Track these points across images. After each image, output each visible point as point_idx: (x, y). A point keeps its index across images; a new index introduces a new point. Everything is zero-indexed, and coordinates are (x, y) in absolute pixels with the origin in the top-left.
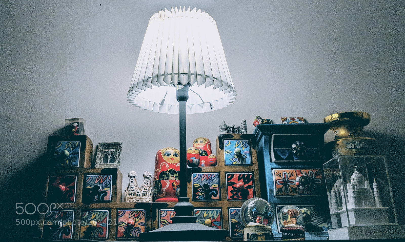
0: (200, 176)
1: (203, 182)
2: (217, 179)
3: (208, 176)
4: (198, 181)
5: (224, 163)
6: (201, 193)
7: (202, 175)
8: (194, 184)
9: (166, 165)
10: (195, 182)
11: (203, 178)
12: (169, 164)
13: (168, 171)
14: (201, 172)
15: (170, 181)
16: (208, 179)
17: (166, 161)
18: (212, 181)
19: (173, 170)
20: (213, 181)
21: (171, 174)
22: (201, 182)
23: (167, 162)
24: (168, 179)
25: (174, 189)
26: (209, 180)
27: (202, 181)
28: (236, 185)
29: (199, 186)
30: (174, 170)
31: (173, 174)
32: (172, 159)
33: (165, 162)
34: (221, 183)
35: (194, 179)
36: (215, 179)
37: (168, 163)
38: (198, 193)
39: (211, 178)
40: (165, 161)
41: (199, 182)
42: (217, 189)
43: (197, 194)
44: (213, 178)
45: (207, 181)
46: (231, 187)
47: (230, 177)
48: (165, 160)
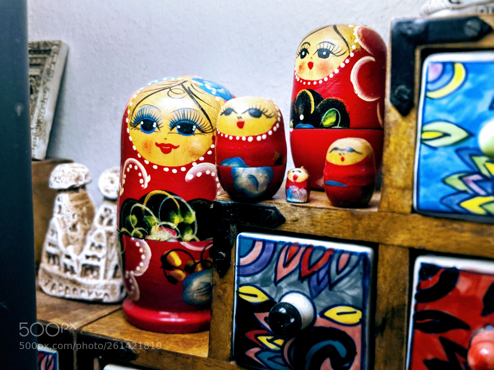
0: (270, 253)
1: (283, 284)
2: (359, 284)
3: (313, 260)
4: (258, 276)
5: (409, 197)
6: (270, 338)
7: (280, 246)
8: (240, 286)
9: (139, 170)
10: (248, 279)
11: (286, 265)
12: (149, 168)
13: (146, 200)
14: (278, 229)
15: (153, 244)
16: (308, 272)
17: (139, 156)
18: (331, 289)
19: (170, 196)
20: (335, 289)
21: (157, 216)
22: (276, 282)
23: (142, 160)
24: (144, 238)
25: (174, 280)
26: (314, 278)
27: (279, 278)
28: (463, 332)
29: (261, 298)
30: (171, 199)
31: (165, 217)
32: (166, 148)
33: (137, 158)
34: (382, 306)
35: (245, 261)
36: (346, 280)
37: (147, 162)
38: (257, 332)
39: (328, 272)
40: (136, 152)
41: (265, 282)
42: (355, 335)
43: (250, 335)
44: (338, 272)
45: (306, 283)
46: (434, 339)
47: (433, 281)
48: (135, 148)
